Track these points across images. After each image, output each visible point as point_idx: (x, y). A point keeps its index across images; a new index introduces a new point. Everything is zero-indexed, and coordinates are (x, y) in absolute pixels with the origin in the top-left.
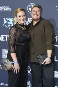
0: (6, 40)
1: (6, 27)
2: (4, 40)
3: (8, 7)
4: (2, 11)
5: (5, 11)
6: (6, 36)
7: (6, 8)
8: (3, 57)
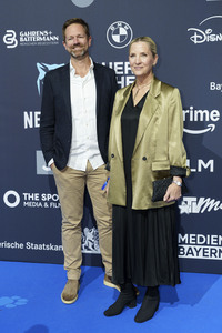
4: (32, 44)
8: (38, 173)
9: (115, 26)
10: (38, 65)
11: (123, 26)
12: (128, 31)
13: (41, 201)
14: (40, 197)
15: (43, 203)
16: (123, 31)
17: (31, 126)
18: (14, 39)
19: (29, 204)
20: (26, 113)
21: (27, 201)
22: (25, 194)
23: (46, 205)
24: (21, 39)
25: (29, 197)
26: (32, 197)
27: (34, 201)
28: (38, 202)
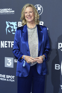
0: (9, 47)
1: (9, 31)
2: (7, 47)
3: (11, 9)
4: (5, 14)
5: (7, 14)
6: (9, 42)
7: (8, 11)
8: (5, 66)
9: (36, 6)
11: (39, 6)
12: (41, 8)
13: (6, 78)
14: (6, 76)
15: (7, 79)
16: (39, 9)
17: (3, 47)
20: (1, 42)
21: (1, 78)
23: (8, 80)
24: (1, 12)
25: (2, 76)
26: (3, 76)
27: (4, 78)
28: (5, 78)
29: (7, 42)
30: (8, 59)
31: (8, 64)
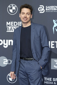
2: (54, 47)
8: (52, 68)
10: (54, 21)
14: (52, 79)
15: (53, 82)
18: (43, 9)
19: (47, 83)
21: (46, 81)
22: (45, 78)
23: (55, 83)
24: (46, 9)
25: (47, 79)
26: (49, 79)
27: (49, 81)
28: (51, 82)
29: (54, 42)
30: (55, 61)
31: (55, 66)
